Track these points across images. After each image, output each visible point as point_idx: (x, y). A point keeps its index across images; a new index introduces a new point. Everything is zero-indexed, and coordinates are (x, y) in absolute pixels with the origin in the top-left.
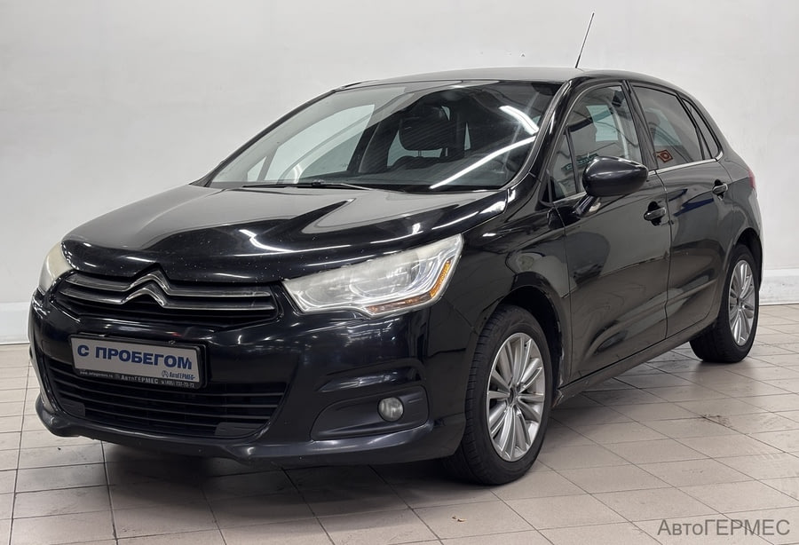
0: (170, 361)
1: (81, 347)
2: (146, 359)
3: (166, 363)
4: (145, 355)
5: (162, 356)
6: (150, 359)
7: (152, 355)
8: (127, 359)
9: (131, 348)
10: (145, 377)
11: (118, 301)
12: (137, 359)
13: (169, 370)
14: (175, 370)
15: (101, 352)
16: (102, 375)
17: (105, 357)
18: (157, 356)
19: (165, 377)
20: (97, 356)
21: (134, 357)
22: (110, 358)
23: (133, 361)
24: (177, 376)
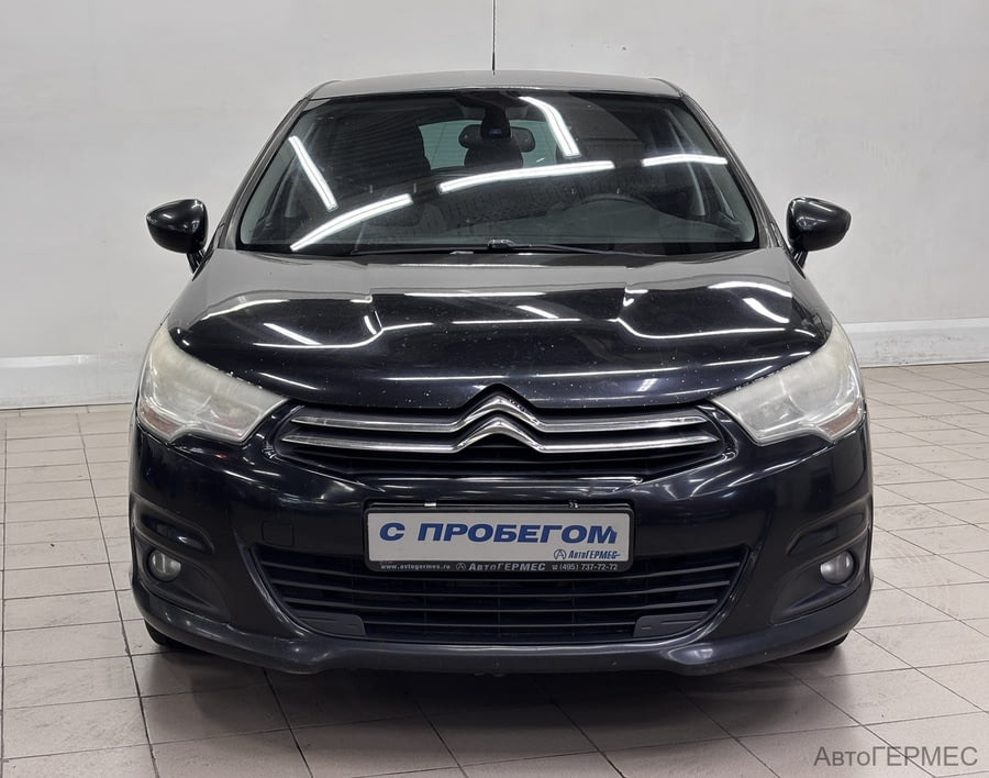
0: (574, 534)
1: (387, 527)
2: (525, 534)
3: (566, 538)
4: (524, 528)
5: (560, 527)
6: (535, 534)
7: (538, 527)
8: (486, 538)
9: (494, 520)
10: (520, 563)
11: (446, 449)
12: (504, 537)
13: (569, 547)
14: (584, 546)
15: (431, 532)
16: (429, 567)
17: (437, 537)
18: (547, 529)
19: (560, 559)
20: (422, 537)
21: (500, 534)
22: (448, 538)
23: (498, 539)
24: (584, 555)
